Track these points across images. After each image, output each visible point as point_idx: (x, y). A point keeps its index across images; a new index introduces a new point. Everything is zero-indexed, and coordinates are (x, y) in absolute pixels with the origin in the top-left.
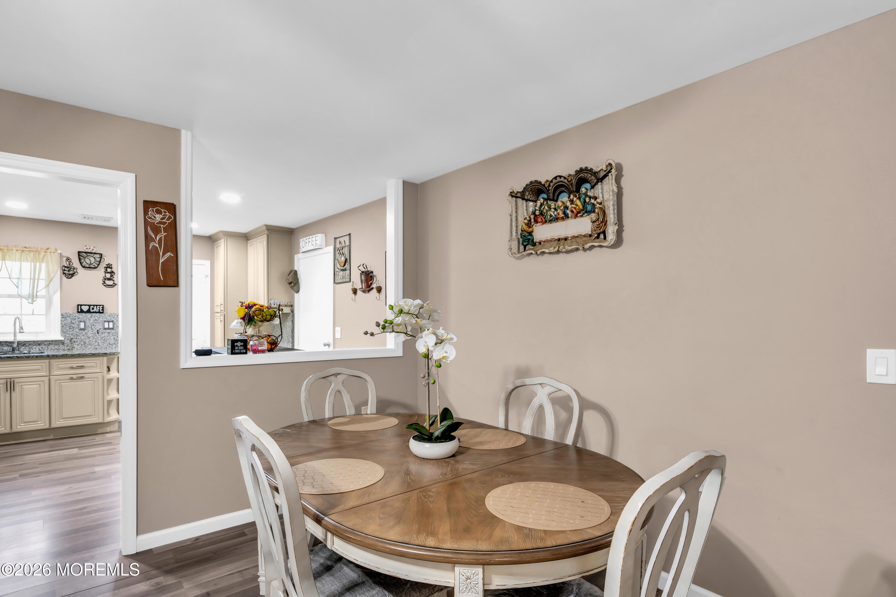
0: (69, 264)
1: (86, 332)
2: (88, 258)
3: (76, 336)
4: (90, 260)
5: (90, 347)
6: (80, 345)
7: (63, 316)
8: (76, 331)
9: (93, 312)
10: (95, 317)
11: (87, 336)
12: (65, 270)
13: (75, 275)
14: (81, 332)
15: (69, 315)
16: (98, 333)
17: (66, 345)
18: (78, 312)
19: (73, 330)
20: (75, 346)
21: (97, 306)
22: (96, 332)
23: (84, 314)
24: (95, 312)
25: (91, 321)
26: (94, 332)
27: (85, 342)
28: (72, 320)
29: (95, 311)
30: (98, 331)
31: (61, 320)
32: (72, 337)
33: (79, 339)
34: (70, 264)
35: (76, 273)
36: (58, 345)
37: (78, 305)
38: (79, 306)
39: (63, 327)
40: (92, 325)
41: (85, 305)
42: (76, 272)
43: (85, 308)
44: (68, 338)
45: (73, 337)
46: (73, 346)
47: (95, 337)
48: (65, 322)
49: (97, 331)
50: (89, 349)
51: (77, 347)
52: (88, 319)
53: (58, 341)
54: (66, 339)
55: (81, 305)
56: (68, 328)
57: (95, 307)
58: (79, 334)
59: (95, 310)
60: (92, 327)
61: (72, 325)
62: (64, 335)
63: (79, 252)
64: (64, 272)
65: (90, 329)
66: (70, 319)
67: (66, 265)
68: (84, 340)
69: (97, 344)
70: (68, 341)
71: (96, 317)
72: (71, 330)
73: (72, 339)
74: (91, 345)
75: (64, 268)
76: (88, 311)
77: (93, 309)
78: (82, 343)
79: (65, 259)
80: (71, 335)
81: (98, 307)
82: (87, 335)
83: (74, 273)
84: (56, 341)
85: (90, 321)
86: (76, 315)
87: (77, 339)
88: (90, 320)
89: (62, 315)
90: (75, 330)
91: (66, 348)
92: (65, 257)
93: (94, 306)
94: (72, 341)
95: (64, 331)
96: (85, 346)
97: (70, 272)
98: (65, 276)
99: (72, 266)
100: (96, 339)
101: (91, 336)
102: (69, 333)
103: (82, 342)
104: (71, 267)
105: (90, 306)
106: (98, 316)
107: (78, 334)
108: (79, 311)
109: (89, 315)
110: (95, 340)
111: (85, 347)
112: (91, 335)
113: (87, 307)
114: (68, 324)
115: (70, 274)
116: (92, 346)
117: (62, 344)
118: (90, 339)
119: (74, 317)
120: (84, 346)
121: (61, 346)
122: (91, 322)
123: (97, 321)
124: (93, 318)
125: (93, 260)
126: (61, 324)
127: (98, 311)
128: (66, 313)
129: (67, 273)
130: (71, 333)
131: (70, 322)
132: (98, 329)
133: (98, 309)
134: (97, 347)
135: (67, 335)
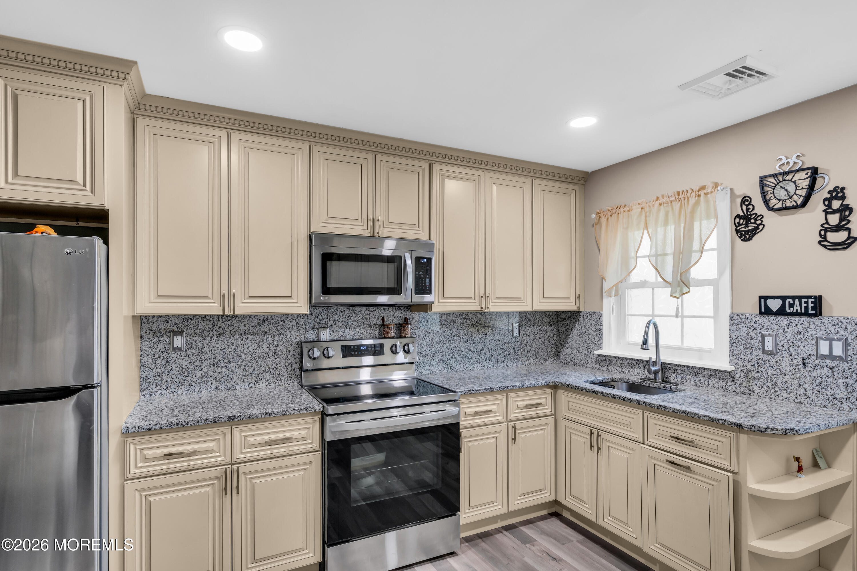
0: (747, 210)
1: (778, 360)
2: (781, 187)
3: (756, 365)
4: (786, 190)
5: (786, 395)
6: (765, 388)
7: (732, 322)
8: (757, 356)
9: (792, 314)
10: (797, 325)
11: (779, 369)
12: (739, 224)
13: (758, 231)
14: (766, 358)
15: (743, 320)
16: (804, 364)
17: (738, 382)
18: (761, 313)
19: (751, 353)
20: (755, 387)
21: (800, 298)
22: (801, 363)
23: (772, 318)
24: (800, 315)
25: (789, 335)
26: (795, 361)
27: (776, 383)
28: (750, 330)
29: (797, 310)
30: (804, 360)
31: (730, 330)
32: (749, 366)
33: (764, 374)
34: (750, 208)
35: (761, 227)
36: (725, 381)
37: (760, 298)
38: (762, 300)
39: (733, 343)
40: (791, 344)
41: (774, 298)
42: (761, 224)
43: (774, 305)
44: (741, 368)
45: (752, 368)
46: (751, 388)
47: (798, 375)
48: (737, 333)
49: (801, 360)
50: (783, 400)
51: (759, 391)
52: (781, 330)
53: (725, 372)
54: (739, 371)
55: (766, 298)
56: (742, 347)
57: (797, 301)
58: (763, 363)
59: (797, 308)
60: (791, 349)
61: (750, 341)
62: (735, 361)
63: (762, 179)
64: (738, 228)
65: (786, 354)
66: (746, 329)
67: (741, 214)
68: (772, 377)
69: (802, 391)
70: (743, 375)
71: (799, 326)
72: (749, 351)
73: (750, 371)
74: (788, 392)
75: (737, 220)
76: (781, 312)
77: (791, 306)
78: (770, 385)
79: (739, 200)
80: (747, 362)
81: (803, 300)
82: (780, 367)
83: (757, 228)
84: (721, 371)
85: (787, 335)
86: (758, 319)
87: (758, 372)
88: (786, 333)
89: (731, 319)
90: (755, 353)
91: (738, 390)
92: (739, 196)
93: (794, 298)
94: (750, 377)
95: (735, 352)
96: (776, 391)
97: (748, 227)
98: (740, 237)
99: (752, 213)
100: (799, 379)
101: (788, 370)
102: (744, 357)
103: (769, 381)
104: (751, 215)
105: (783, 298)
106: (805, 323)
107: (760, 361)
108: (763, 310)
109: (783, 321)
110: (796, 382)
111: (776, 394)
112: (788, 368)
113: (779, 302)
114: (741, 339)
115: (749, 231)
116: (792, 394)
117: (731, 379)
118: (787, 377)
119: (752, 324)
120: (773, 391)
121: (730, 383)
122: (789, 338)
123: (802, 336)
124: (792, 329)
125: (791, 187)
126: (730, 337)
127: (803, 311)
128: (738, 315)
129: (744, 229)
130: (747, 358)
131: (745, 335)
132: (805, 355)
133: (804, 305)
134: (802, 398)
135: (740, 363)
